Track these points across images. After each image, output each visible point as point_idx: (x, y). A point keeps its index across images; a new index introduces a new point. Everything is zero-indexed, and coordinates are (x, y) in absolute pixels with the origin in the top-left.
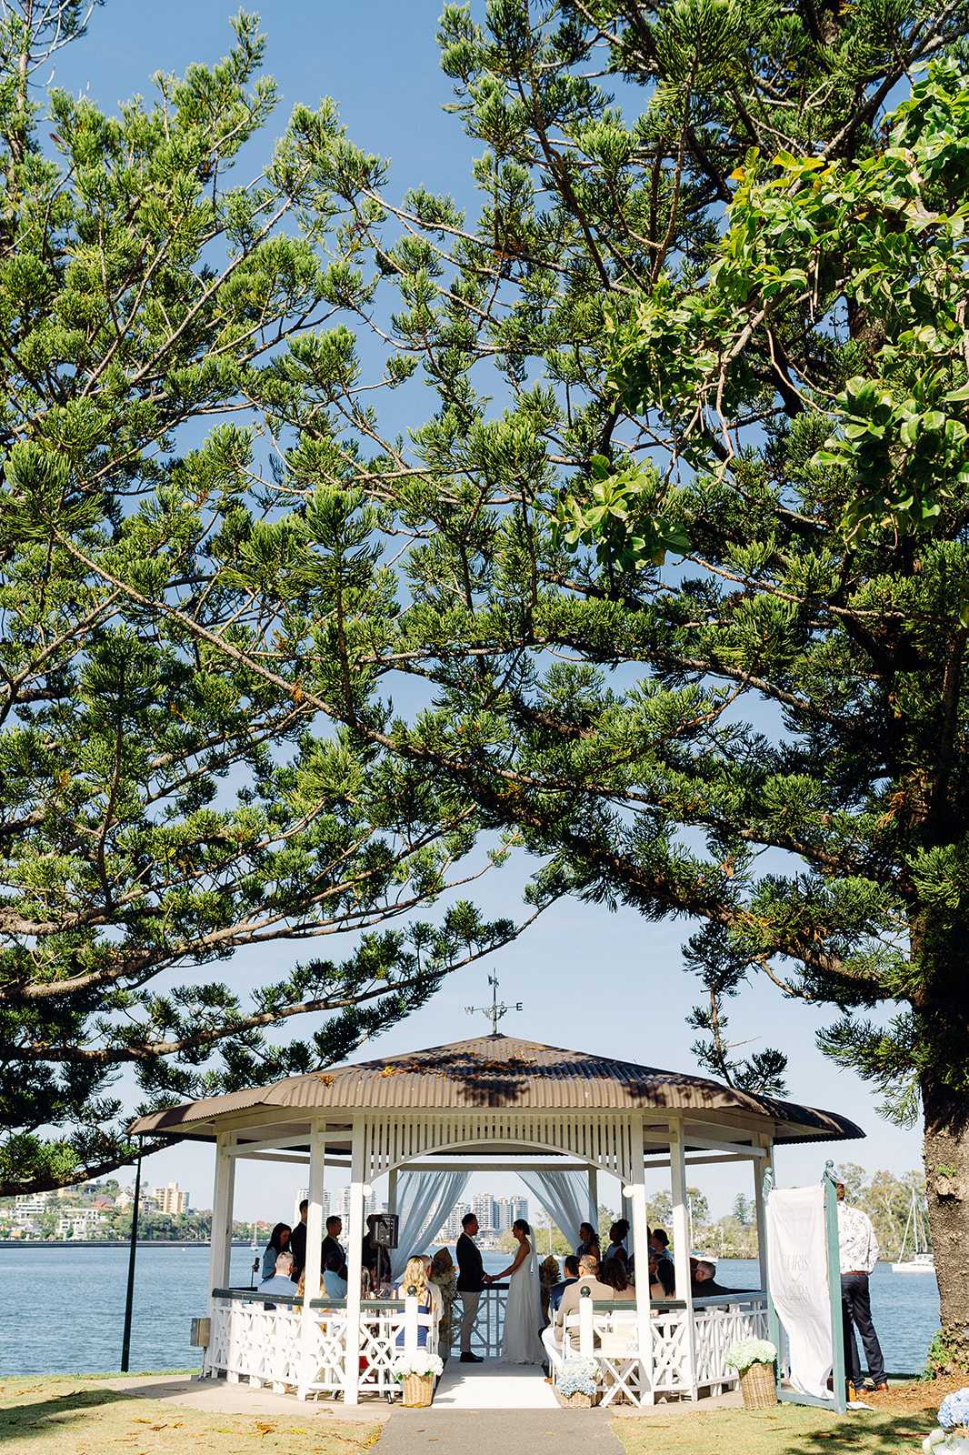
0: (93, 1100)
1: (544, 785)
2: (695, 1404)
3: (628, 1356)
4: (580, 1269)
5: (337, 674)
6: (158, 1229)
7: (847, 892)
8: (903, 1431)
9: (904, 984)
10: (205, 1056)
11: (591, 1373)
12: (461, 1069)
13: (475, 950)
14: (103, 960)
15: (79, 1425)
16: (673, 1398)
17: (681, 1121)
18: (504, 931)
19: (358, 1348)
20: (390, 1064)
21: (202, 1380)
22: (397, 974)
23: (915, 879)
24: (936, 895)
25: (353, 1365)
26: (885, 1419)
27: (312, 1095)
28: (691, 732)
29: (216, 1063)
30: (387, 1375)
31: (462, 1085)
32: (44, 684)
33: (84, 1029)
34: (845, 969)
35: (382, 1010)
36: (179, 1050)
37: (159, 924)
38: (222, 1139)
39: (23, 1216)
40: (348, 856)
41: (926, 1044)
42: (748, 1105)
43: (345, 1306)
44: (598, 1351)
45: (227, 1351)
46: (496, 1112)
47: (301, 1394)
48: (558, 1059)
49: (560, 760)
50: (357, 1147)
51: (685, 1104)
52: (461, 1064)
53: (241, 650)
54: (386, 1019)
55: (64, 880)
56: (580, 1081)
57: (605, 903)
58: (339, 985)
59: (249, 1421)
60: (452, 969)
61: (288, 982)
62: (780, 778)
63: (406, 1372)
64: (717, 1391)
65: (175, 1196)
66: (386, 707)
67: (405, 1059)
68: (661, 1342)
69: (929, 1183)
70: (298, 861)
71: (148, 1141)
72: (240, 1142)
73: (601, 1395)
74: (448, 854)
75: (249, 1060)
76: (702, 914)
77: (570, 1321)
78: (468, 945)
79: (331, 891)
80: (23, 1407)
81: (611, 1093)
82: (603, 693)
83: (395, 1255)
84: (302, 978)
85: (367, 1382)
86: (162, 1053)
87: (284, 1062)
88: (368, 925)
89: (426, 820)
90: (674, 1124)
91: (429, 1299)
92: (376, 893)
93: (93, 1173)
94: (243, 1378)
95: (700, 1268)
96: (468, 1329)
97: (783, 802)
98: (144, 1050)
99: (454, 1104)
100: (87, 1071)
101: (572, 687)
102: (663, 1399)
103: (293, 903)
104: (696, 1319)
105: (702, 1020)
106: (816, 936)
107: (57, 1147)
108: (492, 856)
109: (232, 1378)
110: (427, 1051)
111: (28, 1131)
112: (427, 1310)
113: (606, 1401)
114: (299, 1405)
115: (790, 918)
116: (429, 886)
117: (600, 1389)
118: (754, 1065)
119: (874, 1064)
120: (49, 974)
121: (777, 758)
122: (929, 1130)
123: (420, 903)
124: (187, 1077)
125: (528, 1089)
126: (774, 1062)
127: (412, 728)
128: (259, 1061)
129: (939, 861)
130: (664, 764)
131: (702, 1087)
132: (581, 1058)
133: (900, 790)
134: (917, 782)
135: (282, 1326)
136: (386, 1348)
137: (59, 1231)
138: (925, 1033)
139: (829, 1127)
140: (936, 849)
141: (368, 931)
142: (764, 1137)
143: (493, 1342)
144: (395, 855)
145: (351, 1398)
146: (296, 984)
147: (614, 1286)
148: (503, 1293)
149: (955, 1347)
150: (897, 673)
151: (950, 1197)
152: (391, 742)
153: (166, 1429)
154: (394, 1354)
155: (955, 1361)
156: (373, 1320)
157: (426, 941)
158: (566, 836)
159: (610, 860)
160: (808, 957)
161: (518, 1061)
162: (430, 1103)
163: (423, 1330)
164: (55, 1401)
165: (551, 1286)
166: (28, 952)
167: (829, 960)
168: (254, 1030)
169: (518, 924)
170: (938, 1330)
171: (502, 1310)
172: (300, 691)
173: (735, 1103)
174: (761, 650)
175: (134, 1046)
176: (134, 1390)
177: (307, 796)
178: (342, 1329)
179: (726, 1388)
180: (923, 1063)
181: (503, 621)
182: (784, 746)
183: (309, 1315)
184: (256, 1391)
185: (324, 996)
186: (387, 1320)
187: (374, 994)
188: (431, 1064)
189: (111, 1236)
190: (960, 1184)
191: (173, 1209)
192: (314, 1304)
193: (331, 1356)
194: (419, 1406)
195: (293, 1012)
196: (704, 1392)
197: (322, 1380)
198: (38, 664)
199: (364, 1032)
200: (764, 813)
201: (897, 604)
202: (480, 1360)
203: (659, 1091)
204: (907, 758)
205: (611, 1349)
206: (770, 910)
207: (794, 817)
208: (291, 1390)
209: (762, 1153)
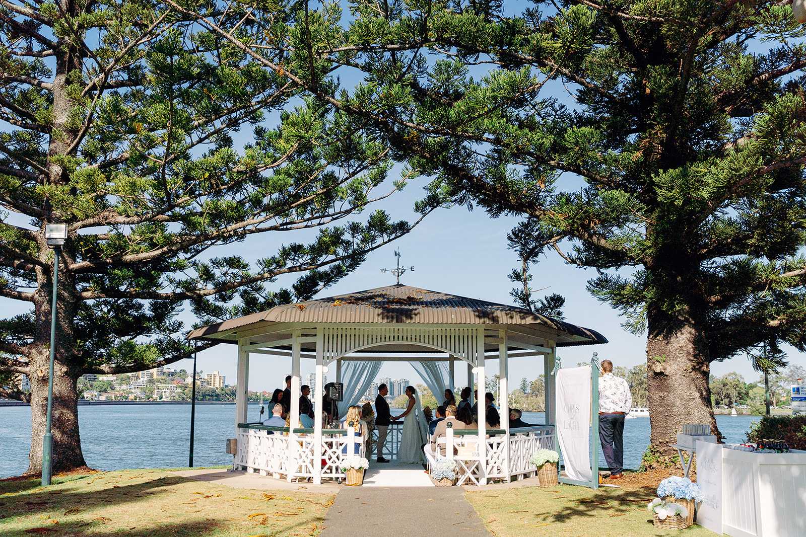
0: (167, 322)
1: (433, 132)
2: (509, 485)
3: (473, 459)
4: (447, 413)
5: (305, 59)
6: (209, 395)
7: (612, 198)
8: (632, 498)
9: (643, 252)
10: (230, 298)
11: (452, 468)
12: (380, 302)
13: (386, 239)
14: (168, 240)
15: (163, 495)
16: (497, 481)
17: (506, 332)
18: (402, 228)
19: (320, 454)
20: (338, 299)
21: (233, 471)
22: (341, 252)
23: (656, 188)
24: (668, 198)
25: (318, 464)
26: (621, 492)
27: (293, 315)
28: (520, 103)
29: (237, 301)
30: (337, 469)
31: (380, 311)
32: (126, 77)
33: (160, 281)
34: (607, 244)
35: (332, 272)
36: (216, 293)
37: (201, 220)
38: (241, 342)
39: (135, 388)
40: (312, 180)
41: (653, 288)
42: (546, 323)
43: (313, 432)
44: (456, 456)
45: (247, 457)
46: (400, 326)
47: (289, 479)
48: (436, 297)
49: (443, 116)
50: (319, 347)
51: (510, 322)
52: (379, 299)
53: (245, 43)
54: (335, 276)
55: (143, 191)
56: (449, 309)
57: (466, 206)
58: (307, 258)
59: (260, 493)
60: (372, 249)
61: (277, 256)
62: (575, 129)
63: (348, 468)
64: (521, 478)
65: (217, 379)
66: (336, 82)
67: (347, 297)
68: (491, 452)
69: (649, 366)
70: (282, 182)
71: (199, 344)
72: (251, 343)
73: (457, 479)
74: (370, 182)
75: (256, 299)
76: (524, 212)
77: (440, 441)
78: (381, 236)
79: (302, 201)
80: (132, 486)
81: (467, 315)
82: (468, 79)
83: (340, 405)
84: (285, 253)
85: (326, 472)
86: (205, 295)
87: (276, 301)
88: (323, 224)
89: (359, 159)
90: (502, 333)
91: (361, 428)
92: (328, 206)
93: (168, 361)
94: (256, 470)
95: (513, 412)
96: (381, 445)
97: (577, 144)
98: (195, 293)
99: (376, 321)
100: (164, 307)
101: (449, 75)
102: (492, 482)
103: (279, 209)
104: (511, 440)
105: (517, 276)
106: (592, 225)
107: (147, 347)
108: (396, 184)
109: (250, 471)
110: (359, 293)
111: (131, 339)
112: (359, 435)
113: (460, 483)
114: (287, 484)
115: (577, 214)
116: (359, 201)
117: (457, 476)
118: (545, 302)
119: (620, 300)
120: (137, 248)
121: (571, 120)
122: (651, 336)
123: (353, 212)
124: (220, 309)
125: (419, 313)
126: (557, 301)
127: (352, 95)
128: (262, 300)
129: (673, 177)
130: (505, 119)
131: (520, 312)
132: (449, 297)
133: (646, 138)
134: (656, 133)
135: (278, 443)
136: (336, 455)
137: (155, 396)
138: (653, 281)
139: (589, 337)
140: (671, 170)
141: (323, 227)
142: (551, 342)
143: (395, 452)
144: (340, 180)
145: (317, 481)
146: (282, 257)
147: (465, 422)
148: (401, 426)
149: (659, 454)
150: (648, 66)
151: (661, 373)
152: (339, 103)
153: (212, 498)
154: (341, 458)
155: (658, 462)
156: (329, 440)
157: (358, 233)
158: (445, 164)
159: (470, 178)
160: (586, 237)
161: (413, 298)
162: (362, 321)
163: (357, 446)
164: (150, 483)
165: (430, 422)
166: (124, 236)
167: (599, 240)
168: (259, 282)
169: (411, 224)
170: (650, 445)
171: (400, 435)
172: (282, 71)
173: (539, 321)
174: (572, 43)
175: (189, 291)
176: (196, 476)
177: (287, 141)
178: (311, 445)
179: (526, 476)
180: (651, 299)
181: (409, 26)
182: (576, 113)
183: (293, 437)
184: (263, 477)
185: (299, 264)
186: (337, 440)
187: (328, 263)
188: (362, 299)
189: (183, 399)
190: (667, 366)
191: (217, 385)
192: (295, 431)
193: (305, 459)
194: (356, 485)
195: (280, 273)
196: (514, 478)
197: (300, 472)
198: (120, 59)
199: (321, 284)
200: (565, 150)
201: (660, 12)
202: (388, 461)
203: (495, 315)
204: (651, 120)
205: (463, 455)
206: (565, 209)
207: (583, 153)
208: (283, 477)
209: (549, 351)
